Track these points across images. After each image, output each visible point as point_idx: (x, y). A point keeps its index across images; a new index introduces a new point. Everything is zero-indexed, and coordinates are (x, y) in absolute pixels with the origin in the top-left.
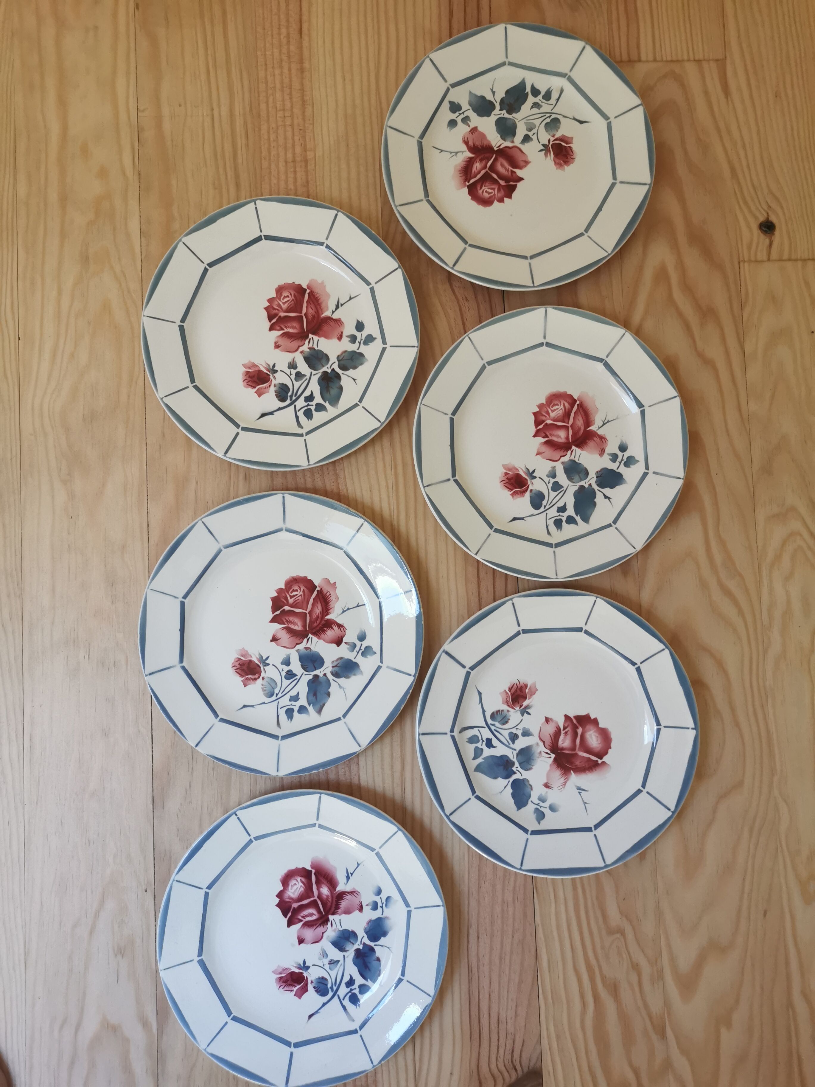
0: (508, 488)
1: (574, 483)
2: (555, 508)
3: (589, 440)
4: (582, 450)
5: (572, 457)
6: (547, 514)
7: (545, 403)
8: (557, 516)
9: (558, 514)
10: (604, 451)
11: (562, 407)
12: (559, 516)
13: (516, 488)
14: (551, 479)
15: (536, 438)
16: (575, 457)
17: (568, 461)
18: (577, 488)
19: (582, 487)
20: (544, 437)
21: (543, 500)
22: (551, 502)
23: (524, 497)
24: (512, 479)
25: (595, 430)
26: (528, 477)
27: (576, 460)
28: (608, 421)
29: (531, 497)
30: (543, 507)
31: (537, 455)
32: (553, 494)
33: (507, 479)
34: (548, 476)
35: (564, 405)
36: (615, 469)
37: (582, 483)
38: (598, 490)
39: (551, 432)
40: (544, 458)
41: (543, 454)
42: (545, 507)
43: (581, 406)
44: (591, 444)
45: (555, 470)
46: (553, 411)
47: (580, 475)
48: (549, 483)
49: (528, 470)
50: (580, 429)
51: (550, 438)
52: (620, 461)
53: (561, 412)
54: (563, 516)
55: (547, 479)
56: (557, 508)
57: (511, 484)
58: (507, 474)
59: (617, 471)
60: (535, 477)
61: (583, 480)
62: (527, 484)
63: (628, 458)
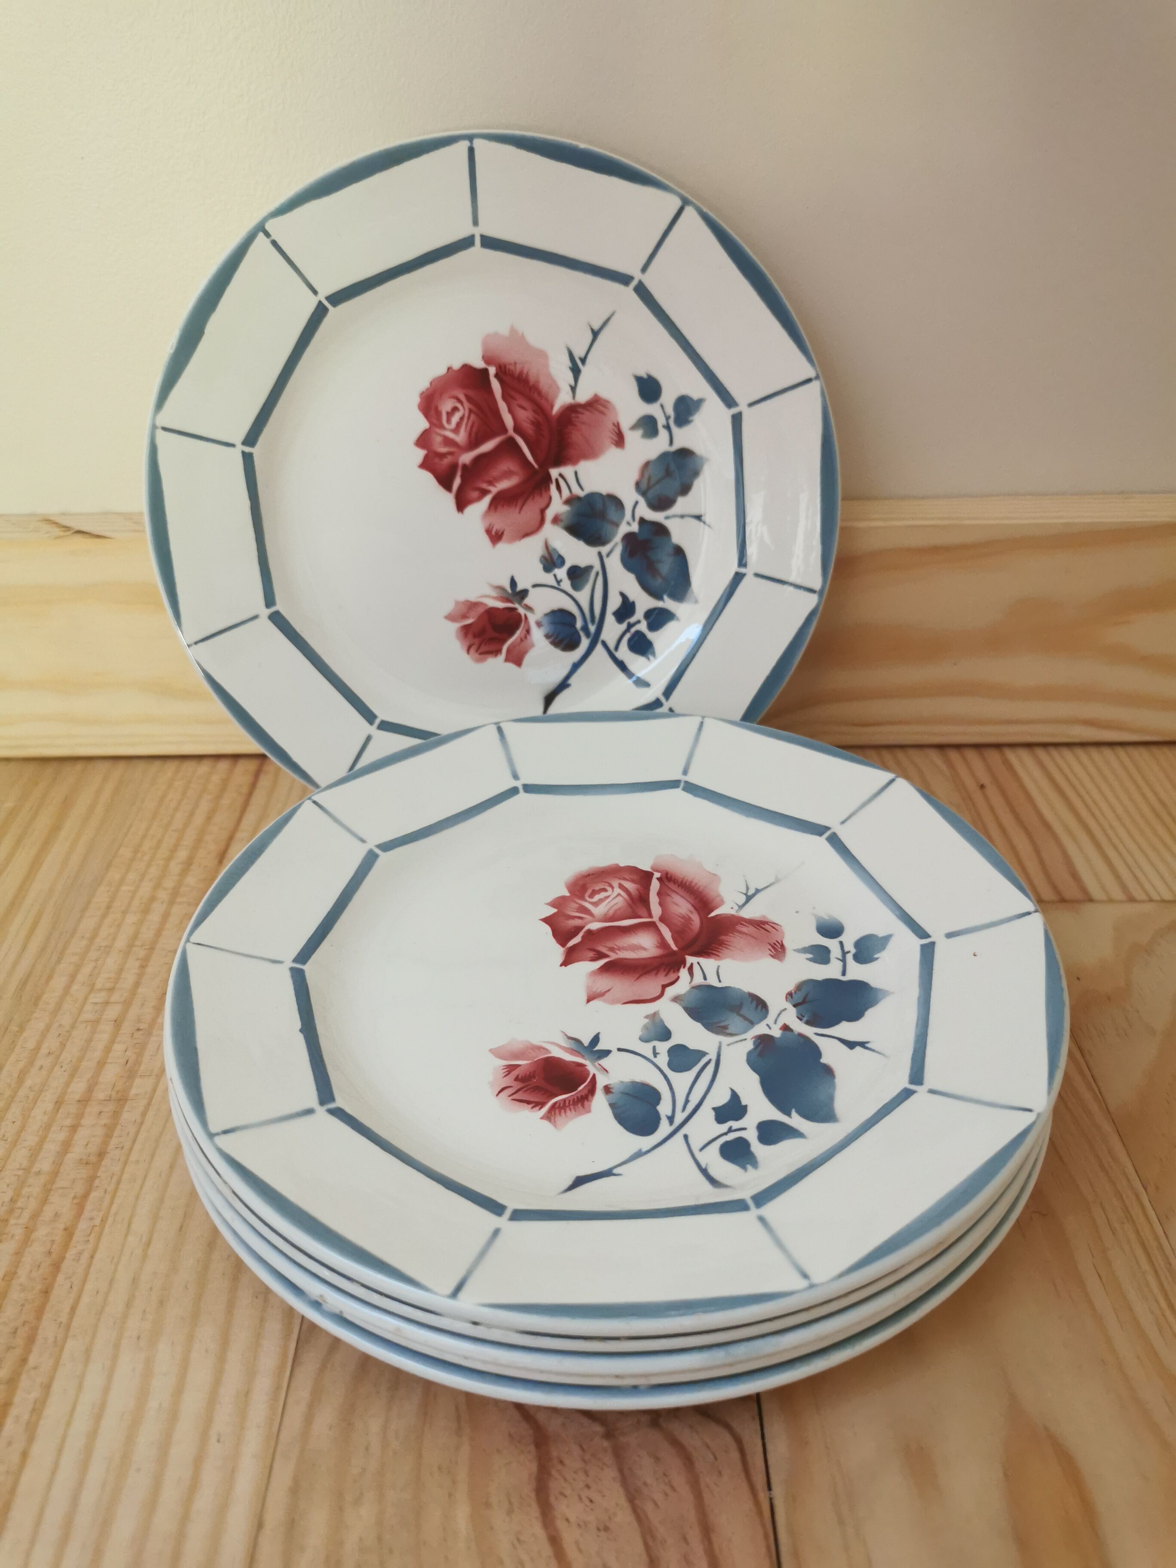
0: (528, 1102)
1: (731, 1035)
2: (706, 1114)
3: (726, 935)
4: (716, 959)
5: (698, 979)
6: (686, 1137)
7: (567, 894)
8: (726, 1134)
9: (724, 1127)
10: (782, 946)
11: (617, 890)
12: (730, 1130)
13: (557, 1096)
14: (656, 1043)
15: (570, 967)
16: (705, 978)
17: (689, 992)
18: (749, 1045)
19: (764, 1041)
20: (593, 960)
21: (658, 1103)
22: (687, 1101)
23: (589, 1111)
24: (534, 1077)
25: (733, 912)
26: (583, 1057)
27: (713, 981)
28: (758, 891)
29: (612, 1106)
30: (664, 1123)
31: (588, 1001)
32: (682, 1080)
33: (517, 1079)
34: (644, 1040)
35: (621, 886)
36: (837, 975)
37: (760, 1029)
38: (817, 1034)
39: (610, 944)
40: (614, 1002)
41: (607, 995)
42: (671, 1119)
43: (667, 879)
44: (735, 940)
45: (662, 1021)
46: (596, 904)
47: (744, 1011)
48: (655, 1054)
49: (578, 1041)
50: (688, 920)
51: (613, 956)
52: (840, 957)
53: (619, 899)
54: (744, 1129)
55: (646, 1049)
56: (713, 1113)
57: (536, 1089)
58: (510, 1069)
59: (844, 979)
60: (607, 1053)
61: (758, 1023)
62: (588, 1074)
63: (858, 944)
